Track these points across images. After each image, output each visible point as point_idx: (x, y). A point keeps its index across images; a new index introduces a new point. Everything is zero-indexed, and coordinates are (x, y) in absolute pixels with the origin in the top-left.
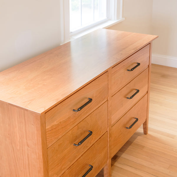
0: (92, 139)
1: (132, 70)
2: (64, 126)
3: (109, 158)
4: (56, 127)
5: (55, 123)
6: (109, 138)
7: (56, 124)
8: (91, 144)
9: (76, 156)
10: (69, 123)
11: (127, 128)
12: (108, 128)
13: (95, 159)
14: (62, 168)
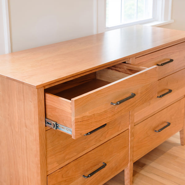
0: (108, 133)
1: (162, 65)
2: (98, 120)
3: (130, 161)
4: (88, 119)
5: (87, 114)
6: (131, 137)
7: (89, 115)
8: (105, 138)
9: (85, 148)
10: (105, 117)
11: (156, 131)
12: (130, 126)
13: (111, 158)
14: (66, 158)
